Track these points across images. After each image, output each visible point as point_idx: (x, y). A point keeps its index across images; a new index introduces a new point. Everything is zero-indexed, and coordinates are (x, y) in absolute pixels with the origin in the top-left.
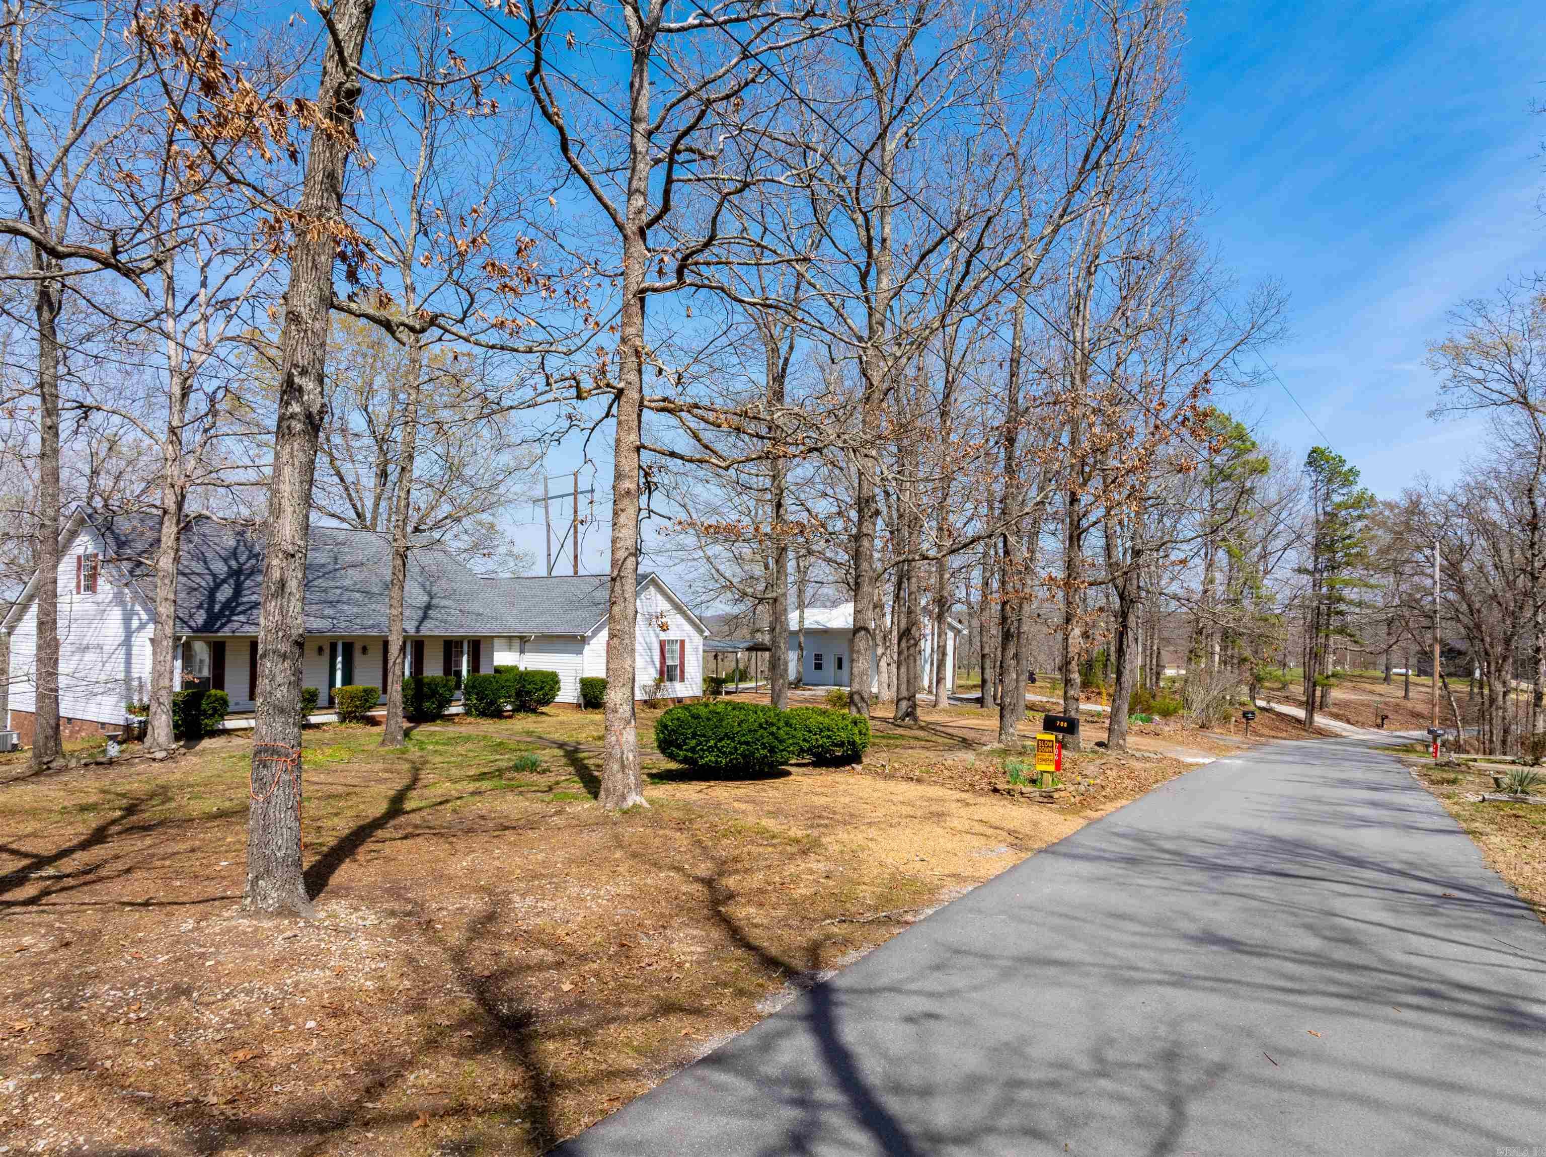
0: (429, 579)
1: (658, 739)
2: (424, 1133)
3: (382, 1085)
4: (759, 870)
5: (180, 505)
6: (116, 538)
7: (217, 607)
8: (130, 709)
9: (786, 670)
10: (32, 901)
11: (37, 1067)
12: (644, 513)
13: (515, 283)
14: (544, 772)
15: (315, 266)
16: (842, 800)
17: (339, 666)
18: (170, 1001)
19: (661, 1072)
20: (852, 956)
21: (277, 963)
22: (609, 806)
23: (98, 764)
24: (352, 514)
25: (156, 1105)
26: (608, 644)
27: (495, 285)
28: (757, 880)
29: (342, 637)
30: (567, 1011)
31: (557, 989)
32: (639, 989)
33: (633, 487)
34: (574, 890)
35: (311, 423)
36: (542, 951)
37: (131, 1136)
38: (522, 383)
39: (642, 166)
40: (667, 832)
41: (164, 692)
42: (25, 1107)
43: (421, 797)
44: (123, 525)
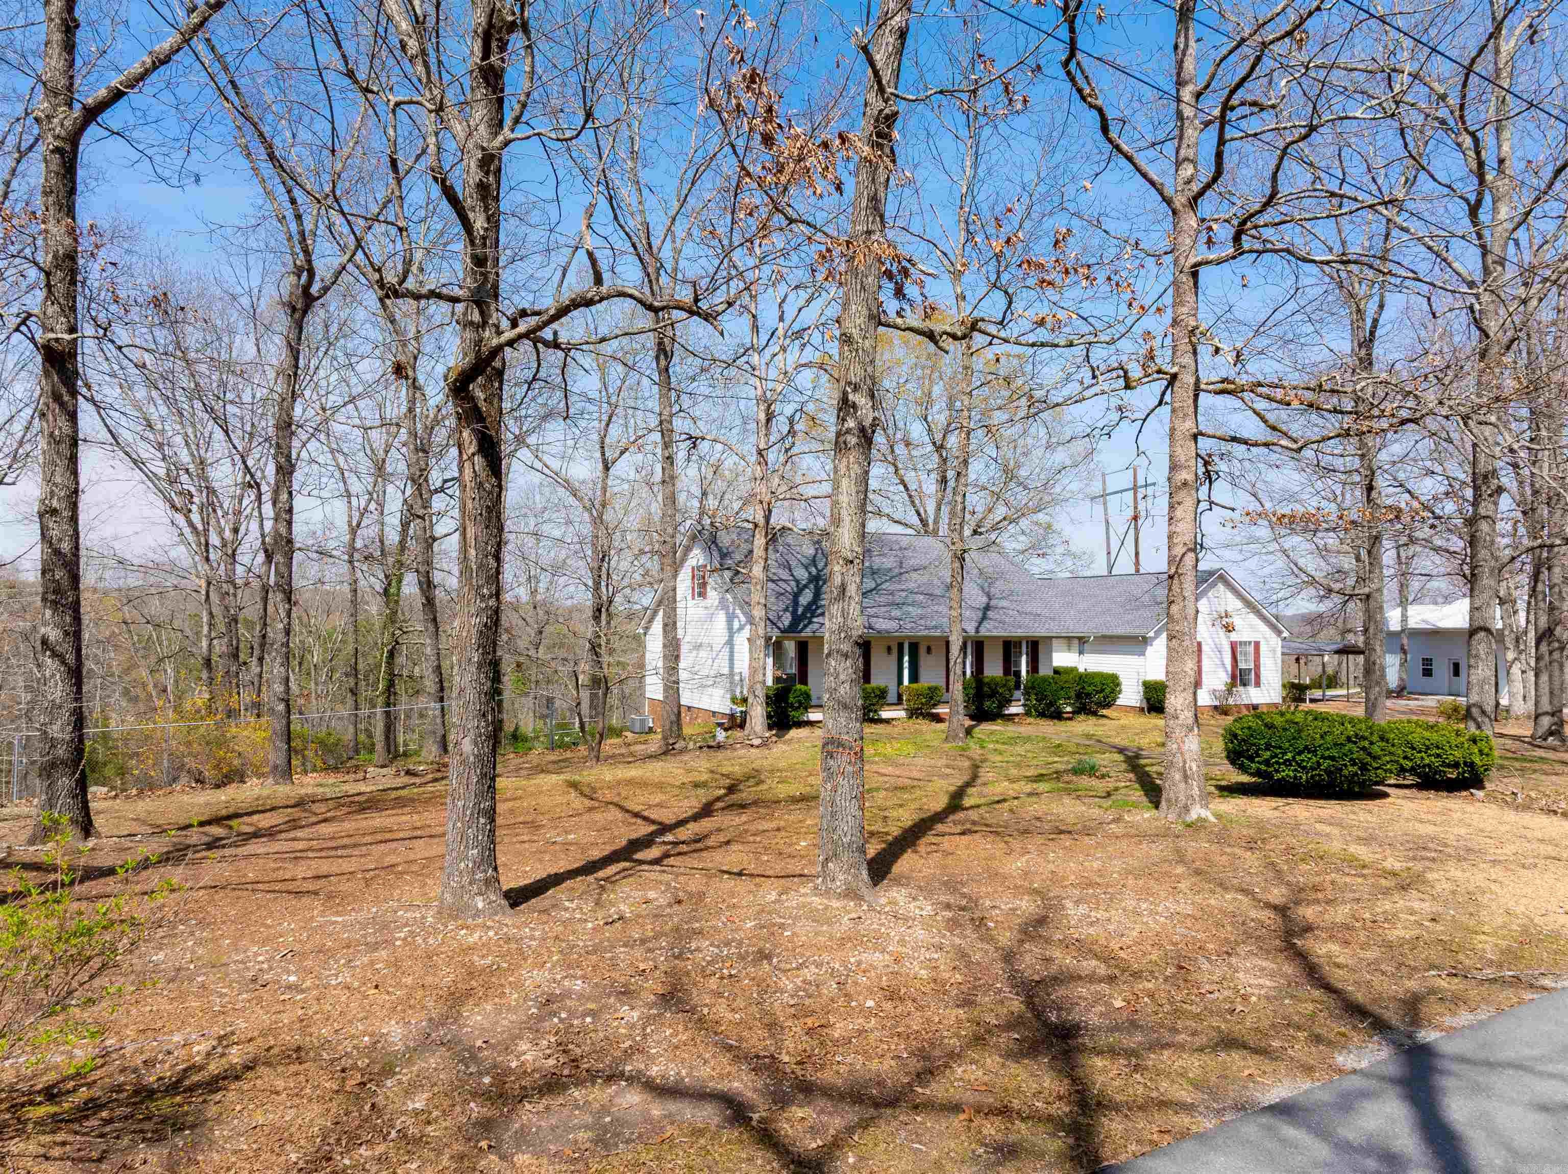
0: (987, 581)
1: (1227, 749)
2: (969, 1128)
3: (931, 1073)
4: (1344, 902)
5: (767, 518)
6: (720, 550)
7: (800, 610)
8: (734, 700)
9: (1383, 676)
10: (657, 862)
11: (655, 1004)
12: (1204, 505)
13: (1052, 276)
14: (1103, 777)
15: (863, 288)
16: (1456, 831)
17: (906, 665)
18: (756, 962)
19: (1219, 1112)
20: (1464, 1018)
21: (842, 942)
22: (1171, 817)
23: (709, 747)
24: (915, 520)
25: (741, 1055)
26: (1168, 647)
27: (1031, 282)
28: (1341, 913)
29: (908, 637)
30: (1116, 1028)
31: (1108, 1004)
32: (1197, 1017)
33: (1190, 477)
34: (1130, 904)
35: (865, 436)
36: (1094, 963)
37: (721, 1077)
38: (1068, 379)
39: (1191, 133)
40: (1237, 851)
41: (758, 686)
42: (645, 1036)
43: (980, 795)
44: (725, 539)
